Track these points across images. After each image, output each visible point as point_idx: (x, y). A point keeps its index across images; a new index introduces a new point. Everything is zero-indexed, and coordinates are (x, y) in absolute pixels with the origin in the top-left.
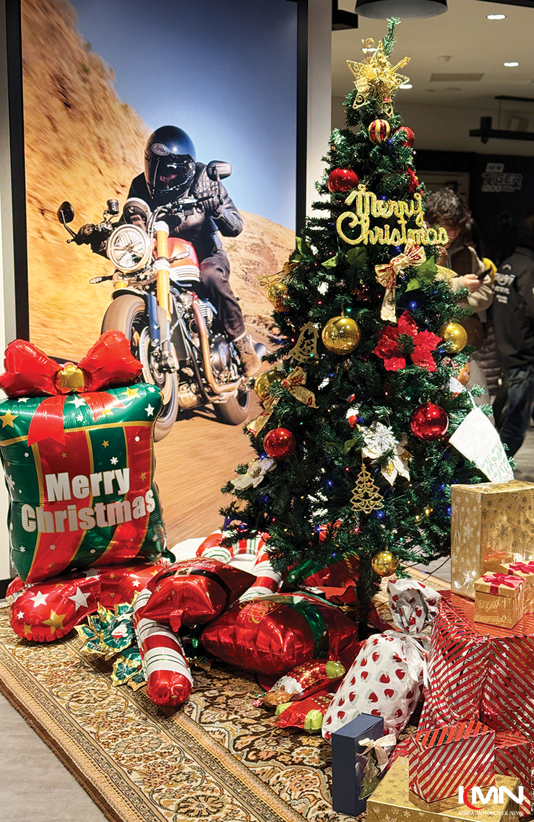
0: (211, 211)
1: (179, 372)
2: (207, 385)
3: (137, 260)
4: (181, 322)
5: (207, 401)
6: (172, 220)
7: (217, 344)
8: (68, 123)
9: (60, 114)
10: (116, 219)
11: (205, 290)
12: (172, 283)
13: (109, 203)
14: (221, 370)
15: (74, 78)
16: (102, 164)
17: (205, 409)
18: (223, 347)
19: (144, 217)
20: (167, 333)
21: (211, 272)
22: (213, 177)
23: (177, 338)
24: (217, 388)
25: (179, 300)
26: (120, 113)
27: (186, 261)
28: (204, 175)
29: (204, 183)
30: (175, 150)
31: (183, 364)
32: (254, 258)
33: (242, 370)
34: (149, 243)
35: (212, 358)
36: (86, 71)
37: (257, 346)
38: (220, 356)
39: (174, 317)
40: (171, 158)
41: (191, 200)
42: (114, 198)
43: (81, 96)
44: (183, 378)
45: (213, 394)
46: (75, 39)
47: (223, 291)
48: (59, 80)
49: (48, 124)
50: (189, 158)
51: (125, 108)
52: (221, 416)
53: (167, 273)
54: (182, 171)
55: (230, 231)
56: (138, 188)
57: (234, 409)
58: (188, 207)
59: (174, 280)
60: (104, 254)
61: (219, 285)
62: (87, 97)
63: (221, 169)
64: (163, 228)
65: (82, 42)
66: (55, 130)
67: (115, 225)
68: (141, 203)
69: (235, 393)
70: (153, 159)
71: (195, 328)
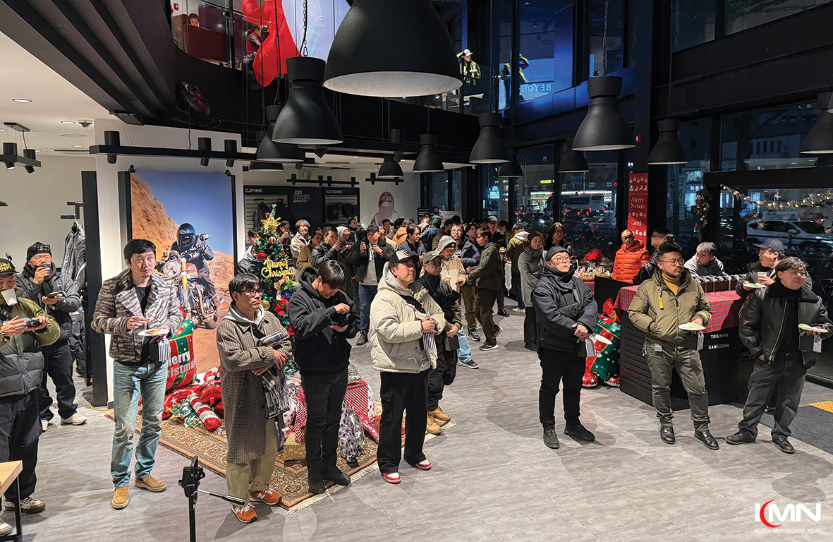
0: (202, 252)
1: (191, 312)
2: (202, 315)
3: (175, 273)
4: (192, 293)
5: (202, 321)
6: (187, 257)
7: (205, 301)
8: (148, 227)
9: (146, 224)
10: (167, 259)
11: (200, 281)
12: (188, 279)
13: (164, 254)
14: (207, 309)
15: (150, 210)
16: (161, 240)
17: (201, 325)
18: (208, 300)
19: (177, 257)
20: (186, 298)
21: (203, 274)
22: (202, 240)
23: (190, 300)
24: (206, 316)
25: (191, 285)
26: (167, 221)
27: (193, 271)
28: (199, 239)
29: (199, 242)
30: (188, 232)
31: (192, 309)
32: (218, 267)
33: (215, 308)
34: (179, 266)
35: (204, 305)
36: (155, 207)
37: (221, 299)
38: (207, 304)
39: (189, 292)
40: (186, 235)
41: (194, 249)
42: (165, 251)
43: (153, 217)
44: (193, 314)
45: (204, 318)
46: (151, 197)
47: (207, 280)
48: (145, 212)
49: (141, 228)
50: (193, 234)
51: (169, 219)
52: (208, 326)
53: (185, 276)
54: (191, 239)
55: (209, 258)
56: (175, 247)
57: (212, 323)
58: (194, 251)
59: (189, 278)
60: (162, 272)
61: (206, 278)
62: (156, 217)
63: (205, 237)
64: (184, 260)
65: (154, 198)
66: (144, 230)
67: (166, 261)
68: (176, 252)
69: (213, 317)
70: (180, 236)
71: (197, 295)
